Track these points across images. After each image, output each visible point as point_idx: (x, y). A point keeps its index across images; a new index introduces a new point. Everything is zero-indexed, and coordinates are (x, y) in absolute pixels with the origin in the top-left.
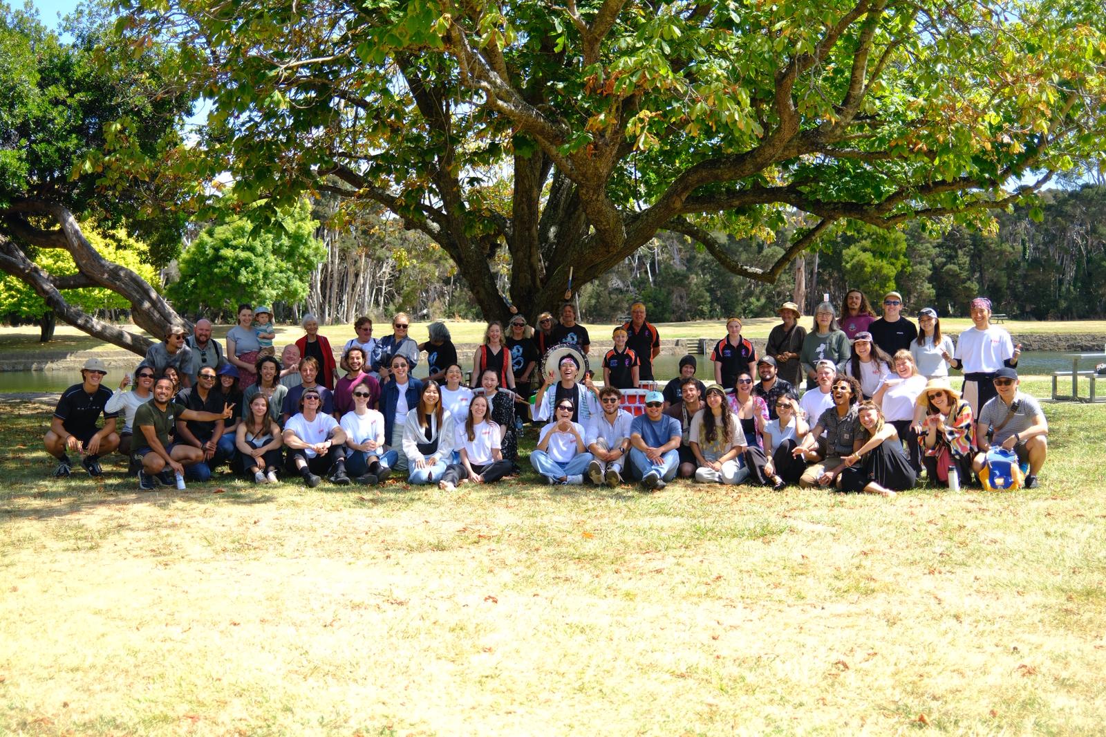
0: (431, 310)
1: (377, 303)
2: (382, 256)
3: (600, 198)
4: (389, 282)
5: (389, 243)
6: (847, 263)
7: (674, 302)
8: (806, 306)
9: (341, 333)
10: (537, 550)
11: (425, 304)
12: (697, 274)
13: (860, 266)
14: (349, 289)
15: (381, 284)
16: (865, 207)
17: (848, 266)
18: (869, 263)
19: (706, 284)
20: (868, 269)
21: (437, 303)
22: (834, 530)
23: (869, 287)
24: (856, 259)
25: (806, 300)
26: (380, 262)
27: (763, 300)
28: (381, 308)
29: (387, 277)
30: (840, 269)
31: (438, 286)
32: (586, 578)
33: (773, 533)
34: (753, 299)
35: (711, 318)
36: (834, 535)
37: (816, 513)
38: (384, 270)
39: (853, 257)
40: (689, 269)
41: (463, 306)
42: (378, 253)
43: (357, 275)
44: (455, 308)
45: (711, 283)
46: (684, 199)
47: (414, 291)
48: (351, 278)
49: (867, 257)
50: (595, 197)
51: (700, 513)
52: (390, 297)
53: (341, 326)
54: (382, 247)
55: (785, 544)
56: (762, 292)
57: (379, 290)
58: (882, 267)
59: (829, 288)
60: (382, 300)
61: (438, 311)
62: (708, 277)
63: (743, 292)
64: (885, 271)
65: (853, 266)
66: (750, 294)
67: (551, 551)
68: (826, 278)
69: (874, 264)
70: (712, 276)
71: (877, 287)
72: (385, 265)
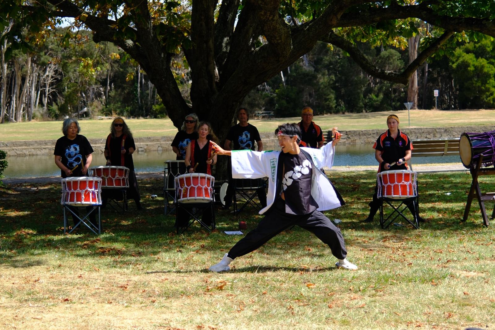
0: (90, 109)
1: (41, 103)
2: (46, 61)
3: (275, 18)
4: (51, 84)
5: (51, 49)
6: (453, 63)
7: (304, 99)
8: (419, 100)
9: (11, 130)
10: (265, 294)
11: (85, 105)
12: (324, 75)
13: (465, 65)
14: (17, 90)
15: (45, 86)
16: (484, 22)
17: (454, 66)
18: (472, 63)
19: (332, 82)
20: (471, 68)
21: (96, 103)
22: (484, 275)
23: (473, 83)
24: (461, 60)
25: (419, 95)
26: (44, 66)
27: (381, 96)
28: (45, 108)
29: (50, 81)
30: (448, 69)
31: (94, 86)
32: (309, 311)
33: (438, 279)
34: (373, 96)
35: (337, 112)
36: (484, 279)
37: (467, 264)
38: (47, 73)
39: (458, 58)
40: (317, 70)
41: (119, 104)
42: (42, 59)
43: (23, 79)
44: (112, 106)
45: (336, 82)
46: (339, 17)
47: (75, 92)
48: (19, 81)
49: (470, 58)
50: (271, 18)
51: (378, 267)
52: (53, 98)
53: (11, 124)
54: (45, 54)
55: (449, 285)
56: (380, 89)
57: (43, 93)
58: (483, 67)
59: (438, 85)
60: (45, 101)
61: (96, 110)
62: (333, 77)
63: (363, 89)
64: (486, 70)
65: (458, 66)
66: (369, 90)
67: (274, 294)
68: (436, 76)
69: (476, 64)
70: (336, 76)
71: (479, 84)
72: (48, 69)
